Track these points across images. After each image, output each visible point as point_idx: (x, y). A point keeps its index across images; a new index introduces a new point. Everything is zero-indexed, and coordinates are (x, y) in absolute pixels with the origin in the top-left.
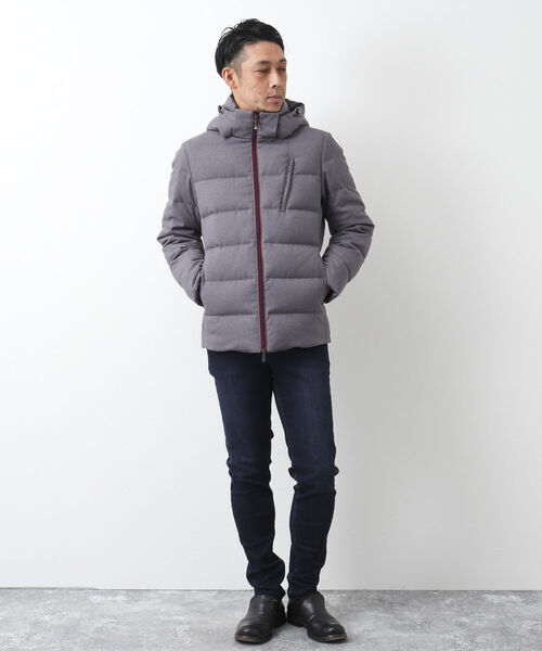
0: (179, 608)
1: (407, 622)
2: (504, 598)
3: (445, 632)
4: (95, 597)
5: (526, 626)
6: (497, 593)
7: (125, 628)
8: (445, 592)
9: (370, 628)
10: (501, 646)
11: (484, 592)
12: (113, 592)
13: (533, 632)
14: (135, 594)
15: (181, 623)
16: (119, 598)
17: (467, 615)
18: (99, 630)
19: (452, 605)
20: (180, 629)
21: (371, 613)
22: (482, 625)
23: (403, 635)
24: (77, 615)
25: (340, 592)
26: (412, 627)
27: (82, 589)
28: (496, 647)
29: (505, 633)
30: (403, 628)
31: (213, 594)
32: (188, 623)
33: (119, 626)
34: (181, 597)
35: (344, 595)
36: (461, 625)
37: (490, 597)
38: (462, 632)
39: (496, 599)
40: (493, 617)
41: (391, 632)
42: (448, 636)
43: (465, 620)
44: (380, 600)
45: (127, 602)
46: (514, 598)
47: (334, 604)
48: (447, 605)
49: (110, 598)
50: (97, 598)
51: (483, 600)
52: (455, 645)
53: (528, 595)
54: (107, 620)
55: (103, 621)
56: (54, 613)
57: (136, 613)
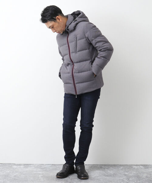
0: (40, 170)
1: (109, 174)
2: (138, 167)
3: (120, 177)
4: (14, 166)
5: (145, 175)
6: (137, 165)
7: (23, 175)
8: (121, 165)
9: (98, 176)
10: (137, 181)
11: (132, 165)
12: (20, 165)
13: (147, 177)
14: (26, 165)
15: (40, 174)
16: (22, 166)
17: (127, 172)
18: (15, 176)
19: (123, 169)
20: (40, 176)
21: (98, 171)
22: (131, 175)
23: (107, 178)
24: (9, 172)
25: (89, 165)
26: (110, 175)
27: (10, 164)
28: (135, 182)
29: (138, 177)
30: (107, 176)
31: (50, 165)
32: (43, 174)
33: (21, 175)
34: (41, 166)
35: (90, 166)
36: (125, 175)
37: (134, 167)
38: (125, 177)
39: (136, 167)
40: (135, 172)
41: (104, 177)
42: (121, 178)
43: (126, 173)
44: (101, 167)
45: (24, 168)
46: (141, 167)
47: (87, 168)
48: (121, 169)
49: (19, 167)
50: (15, 167)
51: (132, 167)
52: (123, 181)
53: (146, 166)
54: (18, 173)
55: (16, 173)
56: (2, 171)
57: (27, 171)
